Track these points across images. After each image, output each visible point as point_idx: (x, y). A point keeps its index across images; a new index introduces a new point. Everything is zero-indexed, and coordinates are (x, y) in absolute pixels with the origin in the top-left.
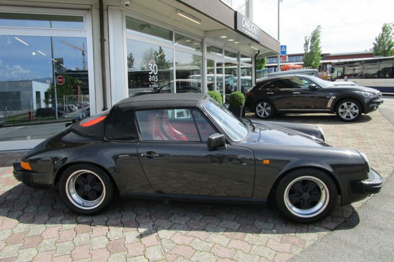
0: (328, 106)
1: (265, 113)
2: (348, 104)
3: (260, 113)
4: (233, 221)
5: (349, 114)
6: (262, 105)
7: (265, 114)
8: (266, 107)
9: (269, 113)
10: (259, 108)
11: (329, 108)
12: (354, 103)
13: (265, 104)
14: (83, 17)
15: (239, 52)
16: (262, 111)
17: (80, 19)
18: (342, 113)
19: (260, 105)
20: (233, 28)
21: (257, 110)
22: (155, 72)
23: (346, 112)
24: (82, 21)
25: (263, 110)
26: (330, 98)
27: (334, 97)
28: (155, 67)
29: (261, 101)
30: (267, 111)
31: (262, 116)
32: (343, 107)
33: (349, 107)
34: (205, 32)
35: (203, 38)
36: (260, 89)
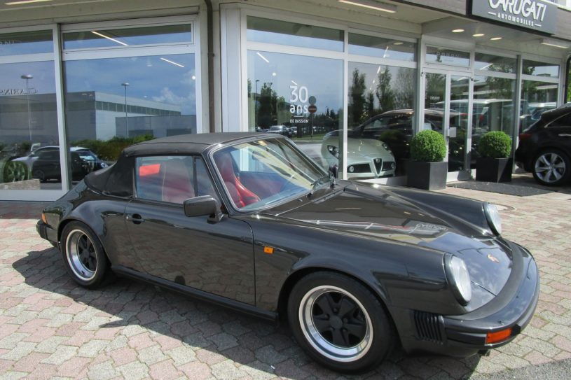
1: (552, 173)
3: (543, 174)
6: (549, 158)
7: (552, 176)
8: (557, 163)
9: (561, 174)
10: (542, 165)
13: (554, 157)
14: (190, 24)
15: (518, 56)
16: (547, 171)
17: (186, 28)
19: (543, 158)
20: (464, 12)
21: (536, 166)
22: (304, 99)
24: (190, 31)
25: (550, 168)
28: (304, 91)
29: (546, 149)
30: (557, 170)
31: (547, 179)
34: (423, 25)
35: (419, 37)
36: (546, 126)
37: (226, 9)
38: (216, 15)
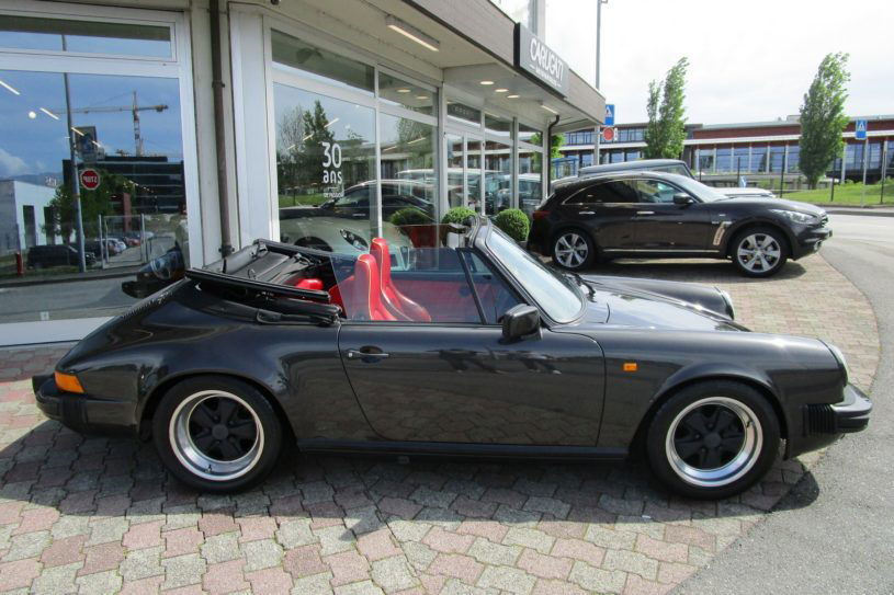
0: (715, 243)
1: (574, 257)
2: (758, 238)
3: (564, 259)
4: (553, 497)
5: (759, 259)
6: (569, 239)
7: (574, 261)
8: (577, 245)
9: (583, 256)
10: (562, 247)
11: (716, 248)
12: (770, 235)
13: (575, 237)
14: (168, 28)
15: (514, 118)
16: (568, 254)
17: (162, 34)
18: (744, 257)
19: (563, 240)
20: (511, 62)
21: (556, 250)
22: (337, 163)
23: (752, 256)
24: (168, 39)
25: (571, 250)
26: (718, 226)
27: (729, 223)
28: (336, 150)
29: (566, 230)
30: (579, 252)
31: (568, 263)
32: (746, 245)
33: (759, 245)
34: (444, 70)
35: (439, 85)
36: (563, 203)
37: (240, 13)
38: (223, 19)
